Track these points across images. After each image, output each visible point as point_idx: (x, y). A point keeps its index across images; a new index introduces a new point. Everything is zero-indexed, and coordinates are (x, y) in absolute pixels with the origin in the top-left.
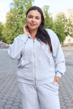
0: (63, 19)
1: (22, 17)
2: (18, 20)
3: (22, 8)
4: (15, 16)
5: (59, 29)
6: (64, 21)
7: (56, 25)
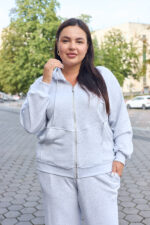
0: (118, 43)
1: (34, 38)
2: (26, 43)
3: (35, 18)
4: (20, 35)
5: (111, 64)
6: (120, 47)
7: (105, 55)
